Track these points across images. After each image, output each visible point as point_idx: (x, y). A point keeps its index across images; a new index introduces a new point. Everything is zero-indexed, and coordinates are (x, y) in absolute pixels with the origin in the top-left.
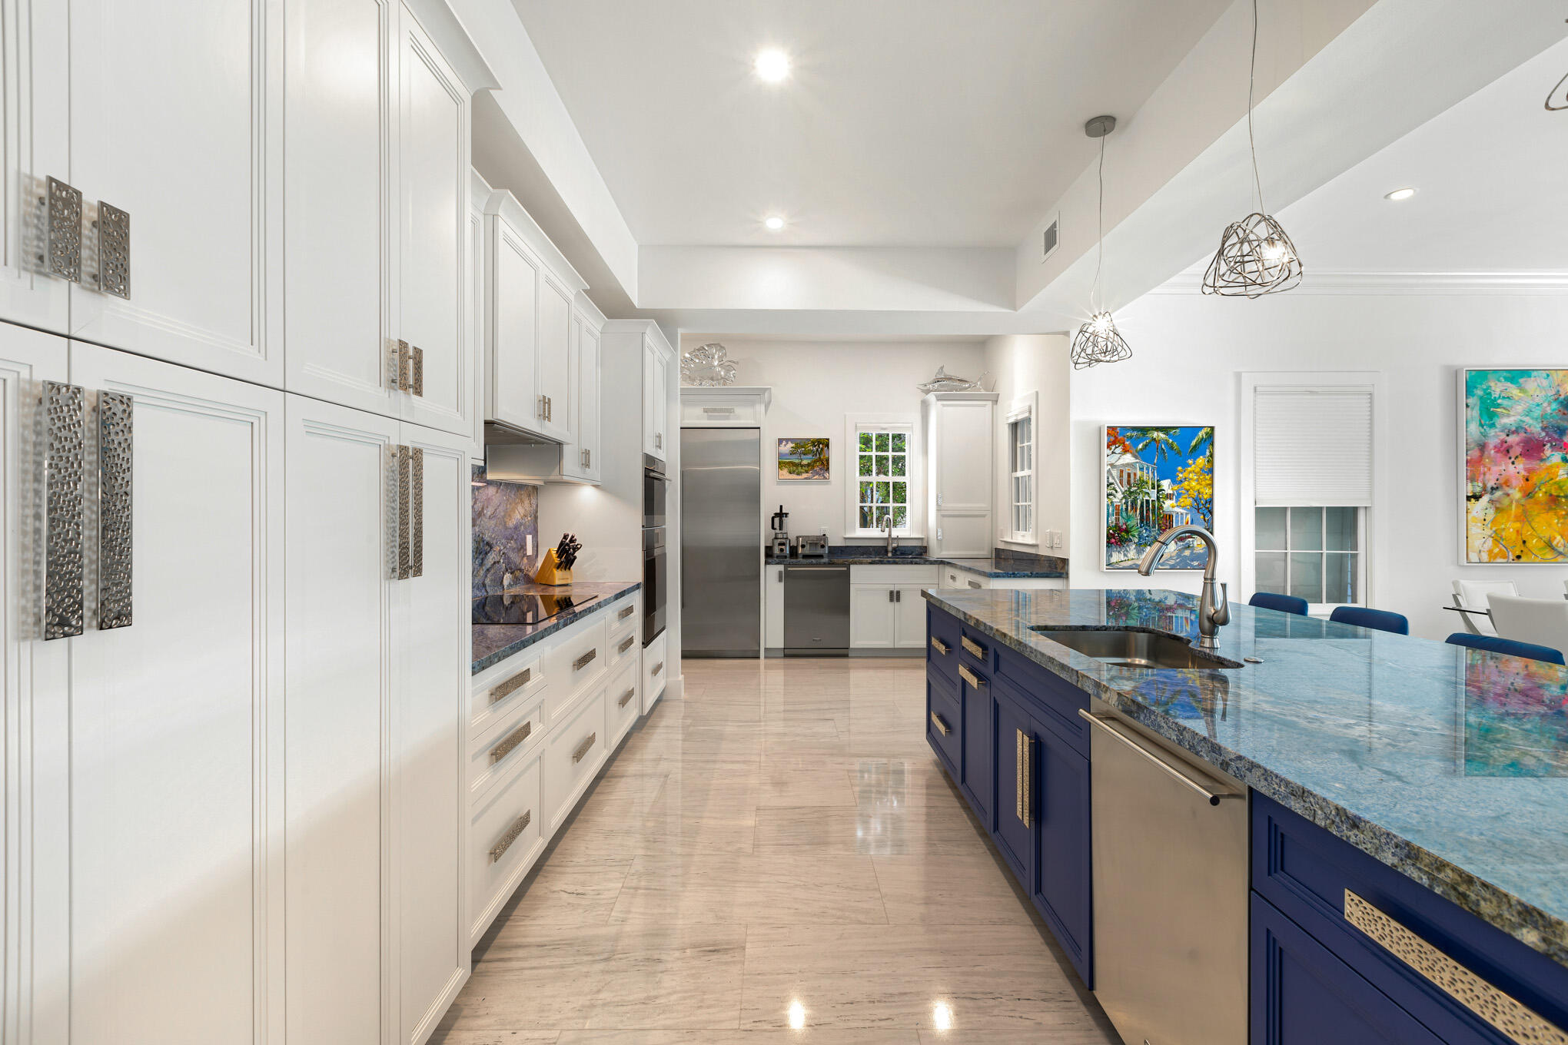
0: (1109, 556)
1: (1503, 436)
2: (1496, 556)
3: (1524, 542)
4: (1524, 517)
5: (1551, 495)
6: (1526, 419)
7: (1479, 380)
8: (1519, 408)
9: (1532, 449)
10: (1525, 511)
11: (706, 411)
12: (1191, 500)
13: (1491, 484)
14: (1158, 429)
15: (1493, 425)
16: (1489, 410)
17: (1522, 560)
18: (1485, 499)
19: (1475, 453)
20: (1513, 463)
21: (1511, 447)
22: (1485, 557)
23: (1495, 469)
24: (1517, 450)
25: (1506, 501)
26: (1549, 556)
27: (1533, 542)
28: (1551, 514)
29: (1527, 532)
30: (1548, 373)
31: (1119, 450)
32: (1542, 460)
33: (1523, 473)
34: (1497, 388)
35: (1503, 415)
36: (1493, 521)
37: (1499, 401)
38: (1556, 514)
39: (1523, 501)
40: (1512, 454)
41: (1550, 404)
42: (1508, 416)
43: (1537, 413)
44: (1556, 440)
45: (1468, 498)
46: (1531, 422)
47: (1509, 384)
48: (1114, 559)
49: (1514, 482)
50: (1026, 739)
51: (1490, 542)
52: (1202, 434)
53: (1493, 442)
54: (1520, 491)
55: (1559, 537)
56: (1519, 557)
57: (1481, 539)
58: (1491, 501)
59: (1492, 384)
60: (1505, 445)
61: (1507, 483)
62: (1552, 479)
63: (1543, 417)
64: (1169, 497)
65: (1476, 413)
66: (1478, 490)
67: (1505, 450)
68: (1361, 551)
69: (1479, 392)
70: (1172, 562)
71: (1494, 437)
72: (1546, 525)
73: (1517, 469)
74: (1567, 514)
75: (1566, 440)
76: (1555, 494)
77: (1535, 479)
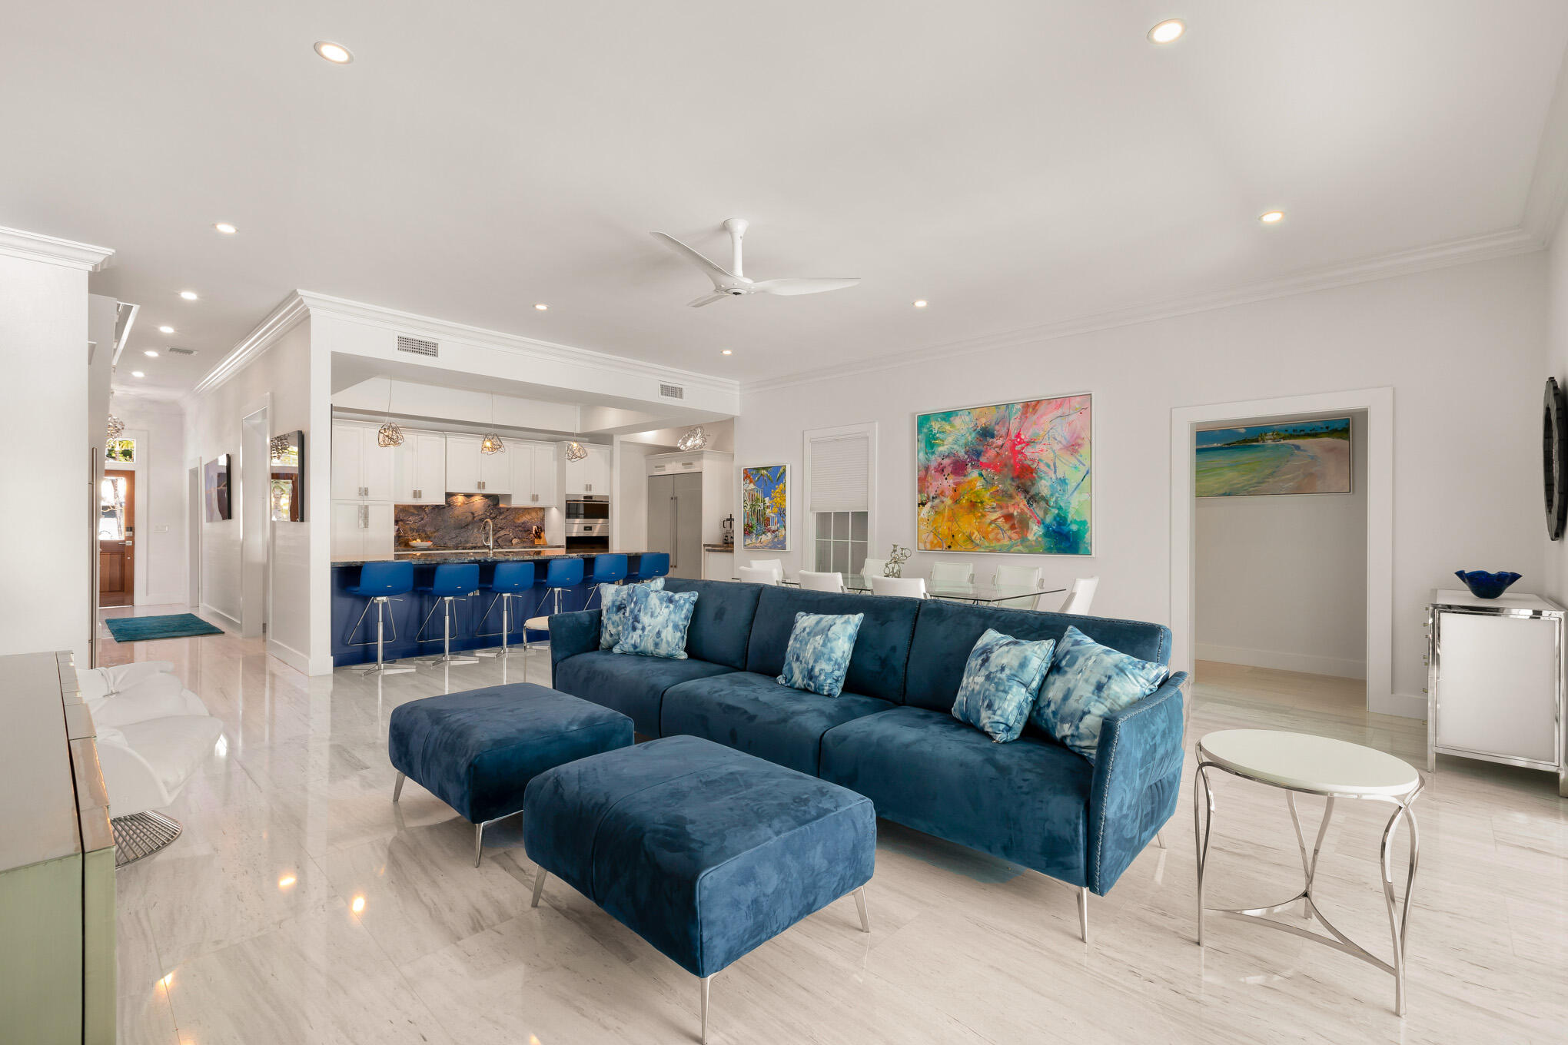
0: (745, 541)
1: (940, 460)
2: (935, 546)
3: (953, 536)
4: (953, 518)
5: (971, 501)
6: (955, 447)
7: (925, 422)
8: (950, 439)
9: (959, 468)
10: (954, 514)
11: (683, 464)
12: (777, 509)
13: (931, 495)
14: (764, 468)
15: (933, 453)
17: (952, 548)
18: (929, 504)
19: (923, 473)
20: (946, 479)
21: (945, 467)
22: (928, 546)
23: (934, 483)
24: (949, 470)
25: (942, 507)
26: (969, 546)
27: (959, 537)
28: (971, 516)
29: (955, 528)
30: (969, 411)
31: (748, 482)
32: (965, 476)
33: (953, 486)
34: (936, 426)
35: (939, 445)
36: (934, 521)
37: (937, 435)
38: (974, 515)
39: (953, 507)
40: (946, 472)
41: (970, 434)
42: (943, 445)
43: (962, 441)
44: (975, 460)
45: (919, 504)
46: (958, 448)
47: (944, 422)
48: (746, 544)
49: (947, 493)
51: (932, 536)
52: (781, 470)
53: (933, 464)
54: (951, 499)
55: (976, 533)
56: (950, 547)
57: (927, 534)
58: (932, 507)
59: (933, 424)
60: (941, 466)
61: (942, 493)
62: (972, 489)
63: (966, 445)
64: (768, 507)
65: (923, 445)
66: (924, 498)
67: (941, 470)
68: (868, 540)
69: (925, 430)
70: (770, 545)
71: (934, 461)
72: (967, 524)
73: (948, 483)
74: (983, 516)
75: (983, 459)
76: (974, 500)
77: (961, 490)
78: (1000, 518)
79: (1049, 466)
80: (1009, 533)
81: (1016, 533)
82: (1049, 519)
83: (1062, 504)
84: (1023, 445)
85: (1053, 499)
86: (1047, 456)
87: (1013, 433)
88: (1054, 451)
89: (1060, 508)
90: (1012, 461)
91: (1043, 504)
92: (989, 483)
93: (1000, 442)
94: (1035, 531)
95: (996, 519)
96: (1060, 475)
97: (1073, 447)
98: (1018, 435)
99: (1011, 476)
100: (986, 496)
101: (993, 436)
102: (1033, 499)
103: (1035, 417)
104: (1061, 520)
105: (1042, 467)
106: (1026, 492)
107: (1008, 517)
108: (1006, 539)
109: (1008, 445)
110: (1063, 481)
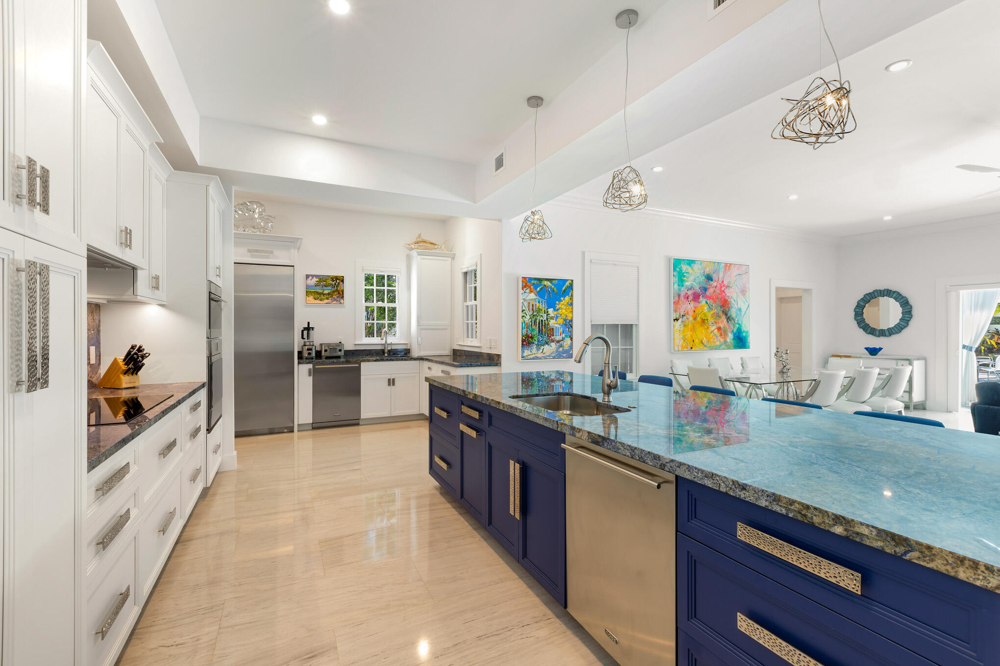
0: (523, 352)
1: (686, 291)
2: (684, 348)
3: (693, 341)
4: (693, 329)
6: (694, 283)
7: (678, 264)
8: (692, 278)
9: (696, 297)
10: (694, 326)
11: (249, 251)
12: (562, 320)
13: (682, 314)
14: (547, 280)
15: (683, 286)
16: (681, 278)
17: (693, 349)
18: (680, 320)
19: (677, 299)
20: (690, 304)
21: (689, 296)
22: (680, 348)
23: (683, 306)
24: (691, 298)
25: (687, 322)
26: (702, 347)
27: (696, 341)
28: (702, 328)
29: (694, 336)
30: (702, 262)
31: (528, 291)
32: (699, 302)
33: (693, 308)
34: (685, 268)
35: (686, 281)
36: (683, 331)
37: (685, 274)
38: (704, 328)
39: (693, 322)
40: (689, 299)
41: (702, 277)
42: (688, 281)
43: (698, 281)
44: (704, 294)
45: (674, 320)
46: (695, 284)
47: (688, 266)
48: (525, 354)
49: (690, 313)
50: (517, 466)
51: (682, 341)
52: (567, 283)
53: (683, 294)
54: (692, 317)
55: (705, 339)
57: (679, 341)
58: (682, 322)
59: (682, 266)
60: (687, 295)
61: (688, 313)
62: (702, 312)
63: (699, 283)
64: (552, 318)
65: (677, 279)
66: (678, 316)
67: (687, 297)
68: (634, 347)
69: (678, 270)
70: (554, 355)
71: (683, 291)
72: (701, 333)
73: (690, 306)
74: (708, 328)
75: (708, 293)
76: (703, 318)
77: (697, 312)
78: (715, 329)
79: (735, 301)
80: (719, 338)
81: (722, 338)
82: (735, 331)
83: (740, 322)
84: (725, 287)
85: (737, 319)
86: (734, 296)
87: (721, 280)
88: (737, 293)
89: (739, 324)
90: (720, 296)
91: (733, 321)
92: (710, 308)
93: (715, 284)
94: (730, 336)
95: (714, 330)
96: (739, 307)
97: (743, 292)
98: (723, 282)
99: (720, 304)
100: (709, 315)
101: (712, 280)
102: (729, 319)
103: (729, 273)
104: (739, 331)
105: (733, 301)
106: (726, 314)
107: (719, 329)
108: (718, 342)
109: (719, 287)
110: (740, 310)
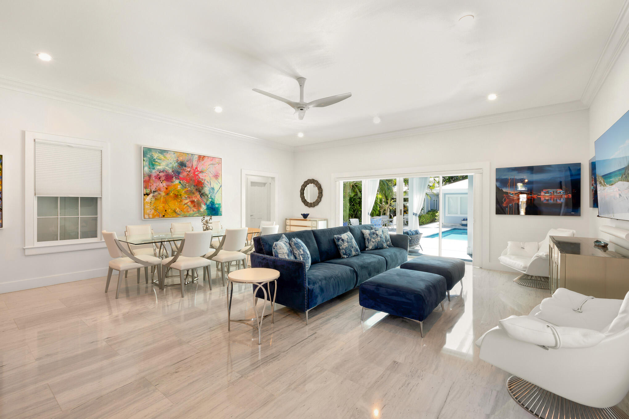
1: (158, 173)
2: (155, 216)
3: (166, 211)
4: (165, 202)
5: (175, 194)
6: (167, 168)
7: (148, 151)
8: (164, 163)
9: (169, 178)
10: (166, 200)
13: (153, 190)
15: (154, 169)
16: (152, 163)
17: (165, 217)
18: (151, 195)
19: (147, 178)
20: (162, 183)
21: (161, 177)
22: (151, 216)
23: (155, 184)
24: (163, 178)
25: (159, 196)
26: (175, 215)
27: (169, 211)
28: (175, 201)
29: (167, 207)
30: (175, 152)
32: (172, 182)
33: (165, 186)
34: (156, 155)
35: (158, 165)
36: (154, 203)
37: (156, 160)
38: (177, 201)
39: (165, 196)
40: (161, 179)
41: (175, 163)
42: (160, 166)
43: (171, 166)
44: (177, 176)
45: (144, 195)
47: (160, 154)
49: (162, 190)
51: (153, 211)
53: (154, 175)
54: (164, 192)
55: (178, 209)
56: (164, 216)
57: (150, 210)
58: (153, 196)
59: (154, 153)
60: (159, 176)
61: (160, 190)
62: (176, 189)
63: (172, 168)
65: (147, 163)
66: (148, 192)
67: (158, 178)
68: (99, 216)
69: (149, 156)
71: (154, 173)
72: (173, 205)
73: (163, 185)
74: (181, 201)
75: (181, 176)
76: (176, 194)
77: (170, 189)
78: (189, 202)
79: (208, 182)
80: (193, 208)
81: (196, 208)
82: (208, 203)
83: (213, 197)
84: (199, 172)
85: (210, 195)
86: (207, 179)
87: (194, 167)
88: (210, 177)
89: (212, 199)
90: (194, 178)
91: (206, 197)
92: (184, 187)
93: (189, 169)
94: (204, 207)
95: (187, 203)
96: (212, 186)
97: (216, 176)
98: (196, 168)
99: (194, 184)
100: (183, 192)
101: (185, 166)
102: (202, 195)
103: (203, 162)
104: (212, 203)
105: (206, 182)
106: (200, 192)
107: (193, 202)
108: (192, 211)
109: (192, 171)
110: (213, 189)
